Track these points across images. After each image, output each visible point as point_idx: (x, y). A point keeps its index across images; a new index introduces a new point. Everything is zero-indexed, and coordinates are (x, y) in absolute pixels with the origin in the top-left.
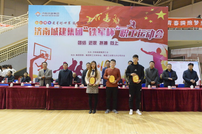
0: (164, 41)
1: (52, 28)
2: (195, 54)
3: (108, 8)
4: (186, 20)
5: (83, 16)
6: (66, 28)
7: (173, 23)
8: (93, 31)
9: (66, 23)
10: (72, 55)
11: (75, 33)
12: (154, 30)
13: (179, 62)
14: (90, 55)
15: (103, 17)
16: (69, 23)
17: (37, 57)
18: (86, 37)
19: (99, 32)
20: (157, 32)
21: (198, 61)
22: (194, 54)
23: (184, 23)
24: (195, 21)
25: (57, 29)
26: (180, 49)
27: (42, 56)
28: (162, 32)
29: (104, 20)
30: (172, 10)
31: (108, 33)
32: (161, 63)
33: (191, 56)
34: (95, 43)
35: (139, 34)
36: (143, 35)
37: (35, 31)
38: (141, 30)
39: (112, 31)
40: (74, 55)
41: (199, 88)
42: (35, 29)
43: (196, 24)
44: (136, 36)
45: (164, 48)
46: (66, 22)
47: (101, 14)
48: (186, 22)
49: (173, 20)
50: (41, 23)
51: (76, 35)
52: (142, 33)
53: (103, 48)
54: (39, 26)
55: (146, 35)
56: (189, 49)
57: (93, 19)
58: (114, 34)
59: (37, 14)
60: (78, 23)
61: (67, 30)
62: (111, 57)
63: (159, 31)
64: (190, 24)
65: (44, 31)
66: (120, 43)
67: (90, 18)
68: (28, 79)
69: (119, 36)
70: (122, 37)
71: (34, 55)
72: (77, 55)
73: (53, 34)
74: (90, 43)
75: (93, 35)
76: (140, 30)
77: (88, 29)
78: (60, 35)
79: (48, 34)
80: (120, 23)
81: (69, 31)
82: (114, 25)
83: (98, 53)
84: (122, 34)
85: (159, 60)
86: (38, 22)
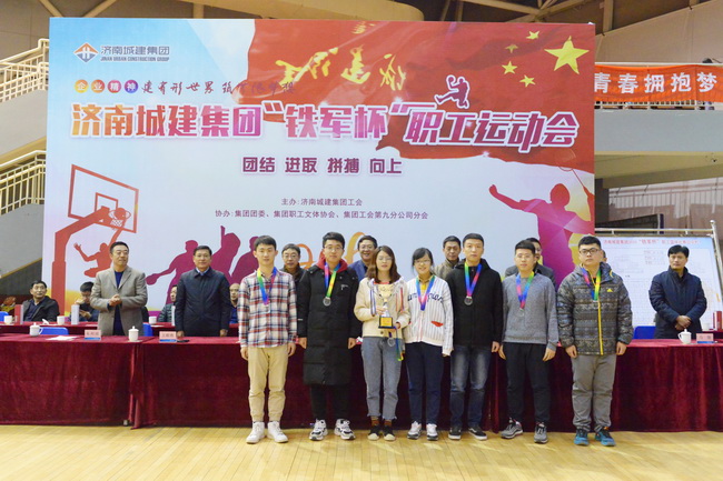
0: (581, 156)
1: (141, 108)
2: (705, 206)
3: (361, 30)
4: (668, 73)
5: (260, 59)
6: (194, 109)
7: (614, 84)
8: (301, 117)
9: (194, 87)
10: (218, 213)
11: (231, 126)
12: (539, 113)
13: (638, 239)
14: (292, 214)
15: (341, 62)
16: (208, 86)
17: (82, 223)
18: (274, 140)
19: (325, 124)
20: (554, 123)
21: (714, 236)
22: (699, 206)
23: (658, 85)
24: (701, 77)
26: (645, 187)
27: (100, 216)
28: (570, 121)
29: (345, 75)
30: (614, 27)
31: (361, 126)
32: (570, 246)
33: (688, 214)
34: (310, 165)
35: (481, 131)
36: (497, 134)
37: (74, 120)
38: (492, 113)
39: (377, 119)
40: (227, 213)
41: (712, 339)
42: (73, 111)
43: (707, 89)
44: (472, 136)
45: (579, 185)
46: (197, 85)
47: (334, 51)
48: (668, 79)
49: (616, 73)
50: (99, 87)
51: (236, 133)
52: (494, 127)
53: (343, 184)
54: (89, 98)
55: (508, 136)
56: (681, 183)
57: (302, 71)
58: (383, 131)
59: (84, 52)
60: (242, 86)
61: (199, 116)
62: (374, 220)
63: (560, 117)
64: (684, 87)
65: (108, 121)
66: (410, 165)
67: (290, 69)
68: (49, 309)
69: (405, 140)
70: (415, 140)
71: (70, 215)
72: (238, 213)
73: (145, 130)
74: (292, 165)
75: (303, 135)
76: (486, 116)
77: (284, 111)
78: (171, 134)
79: (124, 131)
80: (407, 86)
81: (206, 119)
82: (383, 96)
83: (322, 206)
84: (418, 130)
85: (563, 234)
86: (86, 83)
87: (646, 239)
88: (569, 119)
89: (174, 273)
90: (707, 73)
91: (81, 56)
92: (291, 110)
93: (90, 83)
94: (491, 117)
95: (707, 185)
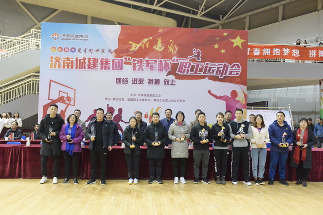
0: (242, 79)
1: (77, 58)
2: (283, 98)
3: (161, 30)
4: (272, 48)
5: (123, 40)
6: (97, 59)
8: (138, 63)
9: (97, 51)
10: (106, 99)
11: (111, 66)
12: (227, 63)
13: (262, 111)
14: (134, 100)
15: (153, 42)
16: (103, 51)
18: (128, 72)
19: (147, 66)
20: (232, 67)
21: (290, 110)
23: (268, 53)
24: (284, 50)
25: (84, 59)
28: (239, 67)
29: (155, 47)
30: (249, 29)
31: (161, 67)
34: (141, 81)
35: (206, 70)
36: (211, 71)
37: (50, 62)
38: (209, 63)
39: (167, 64)
40: (110, 99)
42: (50, 59)
43: (286, 54)
44: (202, 72)
46: (98, 50)
47: (151, 38)
48: (272, 50)
49: (252, 47)
50: (60, 50)
51: (113, 69)
52: (210, 68)
53: (153, 89)
54: (56, 54)
55: (215, 72)
57: (139, 46)
58: (169, 69)
59: (54, 36)
60: (116, 51)
61: (99, 62)
62: (165, 103)
63: (234, 65)
64: (277, 53)
65: (64, 63)
66: (178, 82)
67: (134, 45)
69: (177, 72)
70: (181, 73)
71: (49, 99)
72: (114, 99)
73: (78, 67)
74: (134, 81)
75: (139, 70)
76: (207, 64)
77: (132, 61)
78: (88, 68)
79: (70, 67)
80: (178, 52)
81: (102, 64)
82: (170, 56)
83: (146, 97)
84: (182, 69)
85: (235, 109)
86: (55, 48)
87: (265, 110)
88: (238, 65)
89: (89, 121)
90: (286, 48)
91: (53, 38)
92: (134, 61)
93: (57, 48)
94: (209, 64)
95: (283, 90)
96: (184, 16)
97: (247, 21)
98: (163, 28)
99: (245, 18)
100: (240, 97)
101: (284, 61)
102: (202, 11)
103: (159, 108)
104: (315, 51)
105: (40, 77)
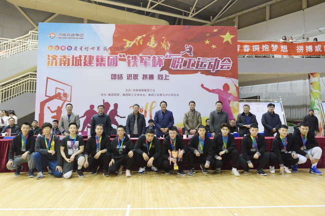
0: (233, 73)
1: (73, 56)
2: (274, 93)
3: (154, 28)
4: (261, 44)
5: (118, 38)
6: (93, 56)
8: (132, 59)
9: (93, 48)
10: (102, 95)
11: (107, 63)
12: (218, 58)
13: (254, 103)
14: (129, 95)
15: (146, 40)
16: (98, 48)
17: (51, 99)
18: (122, 68)
19: (141, 62)
20: (223, 61)
21: (281, 102)
23: (257, 49)
24: (273, 46)
25: (80, 57)
26: (252, 86)
27: (57, 96)
28: (229, 61)
29: (148, 44)
30: (239, 29)
31: (154, 63)
32: (230, 106)
34: (136, 77)
35: (198, 65)
36: (203, 66)
37: (47, 60)
38: (201, 58)
39: (160, 60)
40: (105, 95)
42: (47, 57)
43: (275, 50)
44: (194, 66)
46: (94, 48)
47: (144, 36)
48: (261, 46)
49: (242, 44)
50: (57, 48)
51: (108, 65)
52: (202, 63)
53: (148, 84)
54: (53, 52)
55: (207, 66)
56: (265, 85)
57: (133, 43)
58: (162, 64)
59: (51, 36)
60: (111, 48)
61: (95, 59)
62: (159, 97)
63: (225, 59)
64: (266, 49)
65: (61, 61)
66: (172, 76)
67: (128, 42)
69: (170, 68)
70: (174, 68)
71: (46, 96)
72: (109, 95)
73: (74, 64)
74: (129, 77)
75: (133, 66)
76: (199, 59)
77: (126, 57)
78: (84, 66)
79: (67, 64)
80: (171, 48)
81: (97, 60)
82: (163, 52)
83: (140, 92)
84: (175, 64)
85: (228, 101)
86: (52, 46)
87: (257, 103)
88: (229, 60)
89: (85, 117)
90: (274, 44)
91: (50, 37)
92: (129, 57)
93: (54, 47)
94: (201, 60)
95: (274, 85)
96: (176, 18)
97: (236, 20)
98: (156, 26)
99: (234, 18)
100: (233, 90)
101: (273, 57)
102: (193, 12)
103: (154, 102)
104: (302, 47)
105: (37, 76)
